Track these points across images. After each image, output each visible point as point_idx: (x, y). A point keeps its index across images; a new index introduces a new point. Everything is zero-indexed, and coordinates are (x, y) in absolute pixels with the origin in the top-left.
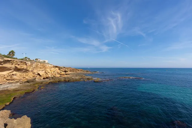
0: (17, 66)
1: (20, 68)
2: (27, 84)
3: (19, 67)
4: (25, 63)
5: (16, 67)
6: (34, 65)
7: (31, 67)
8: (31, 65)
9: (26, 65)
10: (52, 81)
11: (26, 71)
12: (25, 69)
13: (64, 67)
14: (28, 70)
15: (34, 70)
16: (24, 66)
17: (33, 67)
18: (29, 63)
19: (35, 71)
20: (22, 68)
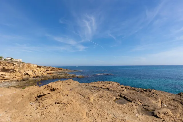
0: (4, 66)
1: (8, 69)
2: (23, 82)
3: (6, 68)
4: (13, 64)
5: (4, 68)
6: (21, 66)
7: (18, 68)
8: (18, 66)
9: (14, 65)
10: (42, 79)
11: (13, 71)
12: (12, 70)
13: (45, 67)
14: (15, 70)
15: (20, 70)
16: (11, 66)
17: (20, 67)
18: (16, 64)
19: (22, 71)
20: (10, 68)
